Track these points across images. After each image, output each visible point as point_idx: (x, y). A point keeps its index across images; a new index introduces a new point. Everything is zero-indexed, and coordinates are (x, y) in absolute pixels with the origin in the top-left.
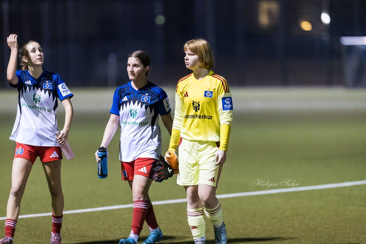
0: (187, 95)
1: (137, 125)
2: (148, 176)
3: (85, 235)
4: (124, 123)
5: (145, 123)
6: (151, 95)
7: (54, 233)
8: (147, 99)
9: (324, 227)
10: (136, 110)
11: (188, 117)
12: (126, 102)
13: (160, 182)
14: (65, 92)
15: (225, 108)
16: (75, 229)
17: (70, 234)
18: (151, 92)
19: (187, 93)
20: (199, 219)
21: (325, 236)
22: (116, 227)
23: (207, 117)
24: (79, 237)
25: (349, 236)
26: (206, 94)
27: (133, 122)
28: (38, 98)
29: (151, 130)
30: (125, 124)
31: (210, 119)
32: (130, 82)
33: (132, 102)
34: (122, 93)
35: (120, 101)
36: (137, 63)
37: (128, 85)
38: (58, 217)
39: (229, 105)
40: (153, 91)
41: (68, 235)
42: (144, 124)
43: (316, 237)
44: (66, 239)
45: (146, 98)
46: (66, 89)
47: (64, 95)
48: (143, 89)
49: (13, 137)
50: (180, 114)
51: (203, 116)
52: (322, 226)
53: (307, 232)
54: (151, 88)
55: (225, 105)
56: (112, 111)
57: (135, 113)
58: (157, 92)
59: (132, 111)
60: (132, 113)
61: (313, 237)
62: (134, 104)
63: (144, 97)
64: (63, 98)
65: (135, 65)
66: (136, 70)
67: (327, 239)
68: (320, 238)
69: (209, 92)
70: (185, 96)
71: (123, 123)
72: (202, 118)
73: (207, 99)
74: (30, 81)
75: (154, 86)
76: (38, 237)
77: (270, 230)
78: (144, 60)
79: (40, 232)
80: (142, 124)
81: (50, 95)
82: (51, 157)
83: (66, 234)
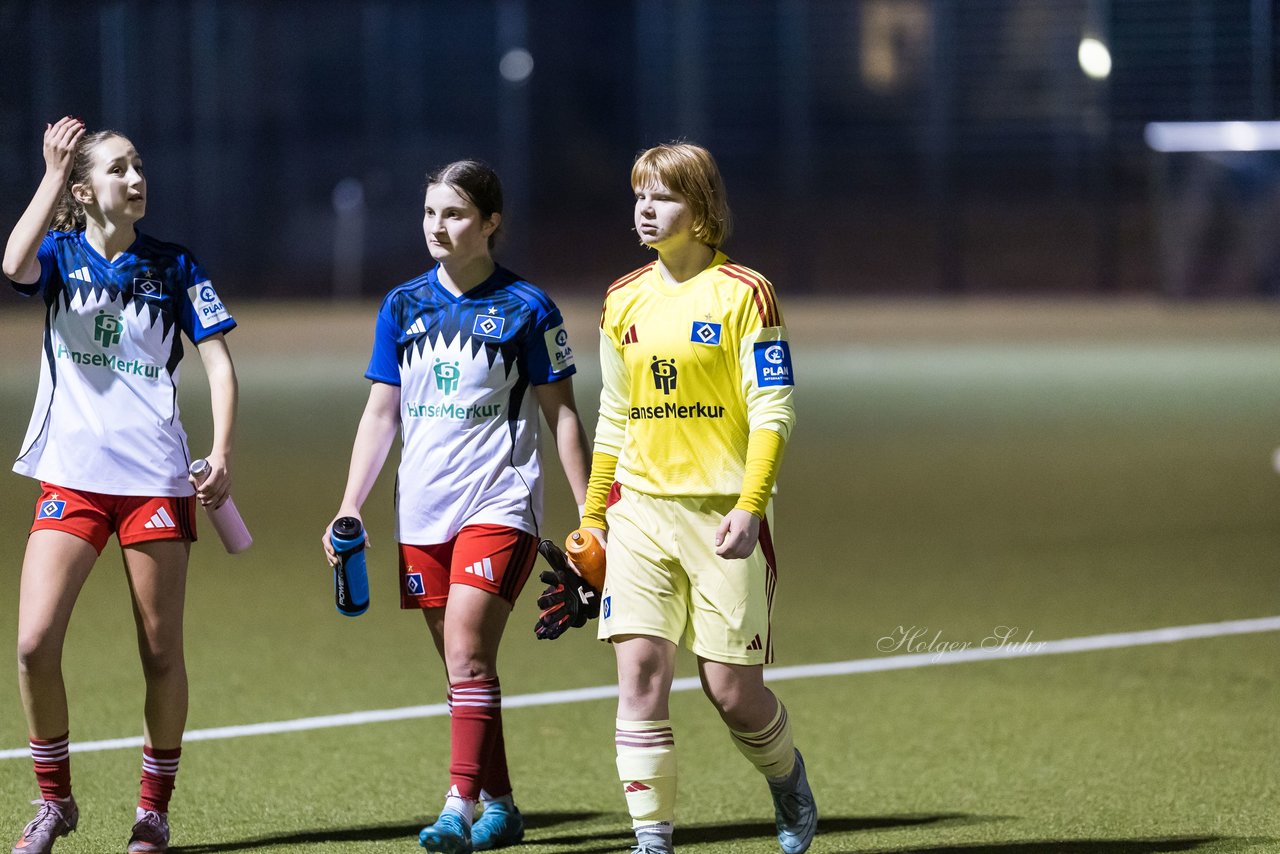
0: (632, 337)
1: (461, 415)
2: (497, 592)
3: (250, 817)
4: (413, 413)
5: (487, 412)
6: (507, 313)
7: (147, 810)
8: (495, 327)
9: (1085, 783)
10: (457, 364)
11: (638, 413)
12: (419, 339)
13: (552, 638)
14: (210, 314)
15: (766, 379)
16: (215, 795)
17: (200, 813)
18: (506, 301)
19: (633, 329)
20: (656, 757)
21: (1089, 816)
22: (359, 788)
23: (706, 411)
24: (230, 821)
25: (1174, 815)
26: (699, 332)
27: (444, 407)
28: (112, 329)
29: (509, 434)
30: (416, 415)
31: (716, 415)
32: (433, 271)
33: (440, 338)
34: (405, 310)
35: (399, 335)
36: (457, 203)
37: (425, 281)
38: (166, 753)
39: (780, 368)
40: (512, 300)
41: (193, 814)
42: (485, 415)
43: (1058, 819)
44: (186, 829)
45: (490, 323)
46: (213, 303)
47: (207, 321)
48: (479, 294)
49: (24, 461)
50: (616, 401)
51: (691, 408)
52: (1080, 782)
53: (1025, 801)
54: (508, 288)
55: (764, 369)
56: (372, 371)
57: (451, 376)
58: (526, 302)
59: (443, 367)
60: (443, 375)
61: (1046, 820)
62: (448, 343)
63: (481, 320)
64: (204, 334)
65: (449, 213)
66: (455, 227)
67: (1095, 827)
68: (1073, 821)
69: (707, 326)
70: (628, 341)
71: (411, 410)
72: (691, 416)
73: (702, 351)
74: (85, 270)
75: (518, 283)
76: (85, 823)
77: (899, 797)
78: (481, 194)
79: (93, 805)
80: (476, 412)
81: (153, 318)
82: (149, 525)
83: (183, 812)
